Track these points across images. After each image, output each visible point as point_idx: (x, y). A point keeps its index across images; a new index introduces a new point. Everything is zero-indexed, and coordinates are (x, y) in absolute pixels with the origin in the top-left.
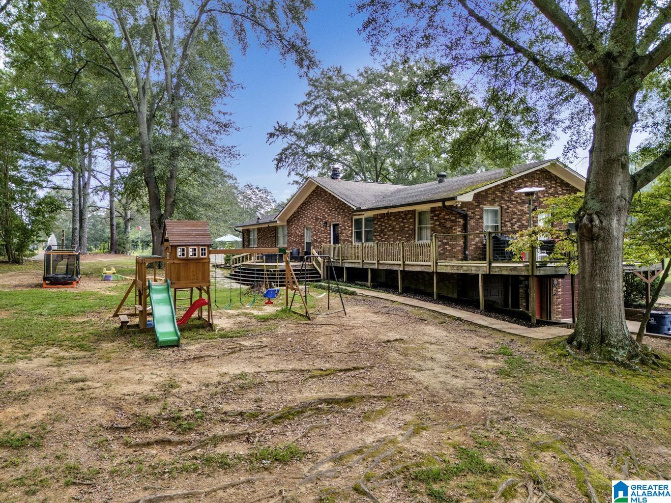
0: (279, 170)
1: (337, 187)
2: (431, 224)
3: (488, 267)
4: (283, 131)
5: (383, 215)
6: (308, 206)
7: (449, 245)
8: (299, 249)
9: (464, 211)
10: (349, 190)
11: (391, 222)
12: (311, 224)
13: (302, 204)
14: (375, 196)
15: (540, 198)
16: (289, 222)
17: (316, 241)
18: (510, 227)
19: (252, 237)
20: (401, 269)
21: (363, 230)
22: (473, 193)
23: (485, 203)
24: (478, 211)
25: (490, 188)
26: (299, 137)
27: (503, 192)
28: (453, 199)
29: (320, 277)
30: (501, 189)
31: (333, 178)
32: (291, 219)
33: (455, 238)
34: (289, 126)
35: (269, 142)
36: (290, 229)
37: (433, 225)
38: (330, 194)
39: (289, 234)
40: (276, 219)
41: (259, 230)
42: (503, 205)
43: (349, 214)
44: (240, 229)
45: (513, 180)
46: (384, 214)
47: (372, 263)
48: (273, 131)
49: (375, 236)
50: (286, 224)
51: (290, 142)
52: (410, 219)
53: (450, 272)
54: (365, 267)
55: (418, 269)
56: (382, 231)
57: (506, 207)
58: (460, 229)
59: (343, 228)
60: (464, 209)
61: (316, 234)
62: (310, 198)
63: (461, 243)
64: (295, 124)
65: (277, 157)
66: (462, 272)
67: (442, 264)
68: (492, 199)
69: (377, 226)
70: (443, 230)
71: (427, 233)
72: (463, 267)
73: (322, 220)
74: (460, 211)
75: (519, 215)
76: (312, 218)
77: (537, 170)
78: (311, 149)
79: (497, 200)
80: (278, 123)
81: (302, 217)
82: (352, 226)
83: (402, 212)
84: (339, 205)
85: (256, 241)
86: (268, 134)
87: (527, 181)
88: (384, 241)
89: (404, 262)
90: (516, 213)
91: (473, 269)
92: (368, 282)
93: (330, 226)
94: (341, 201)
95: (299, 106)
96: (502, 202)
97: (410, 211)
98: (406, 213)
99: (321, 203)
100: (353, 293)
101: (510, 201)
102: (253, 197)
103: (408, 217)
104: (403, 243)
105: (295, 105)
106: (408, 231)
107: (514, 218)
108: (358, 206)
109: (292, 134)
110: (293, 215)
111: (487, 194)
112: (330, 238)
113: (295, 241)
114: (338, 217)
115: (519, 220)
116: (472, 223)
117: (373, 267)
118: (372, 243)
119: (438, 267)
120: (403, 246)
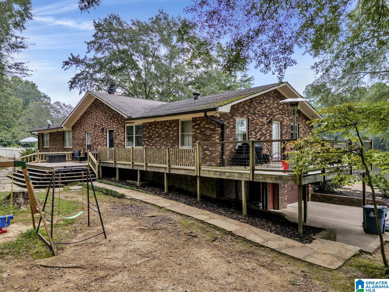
0: (72, 90)
1: (112, 100)
2: (193, 132)
3: (251, 174)
4: (75, 60)
5: (150, 124)
6: (89, 115)
7: (209, 150)
8: (80, 151)
9: (222, 121)
10: (122, 102)
11: (158, 130)
12: (91, 130)
13: (84, 114)
14: (144, 108)
15: (274, 112)
16: (73, 128)
17: (95, 144)
18: (254, 135)
19: (45, 139)
20: (167, 172)
21: (134, 136)
22: (230, 105)
23: (237, 114)
24: (232, 122)
25: (241, 103)
26: (88, 66)
27: (249, 106)
28: (214, 109)
29: (95, 176)
30: (249, 104)
31: (110, 93)
32: (75, 126)
33: (214, 145)
34: (81, 58)
35: (64, 68)
36: (75, 134)
37: (194, 133)
38: (106, 105)
39: (74, 138)
40: (62, 126)
41: (51, 134)
42: (250, 117)
43: (123, 122)
44: (36, 133)
45: (257, 97)
46: (152, 122)
47: (140, 165)
48: (68, 60)
49: (144, 141)
50: (71, 129)
51: (82, 70)
52: (174, 127)
53: (213, 176)
54: (134, 168)
55: (182, 172)
56: (150, 137)
57: (252, 119)
58: (218, 137)
59: (117, 134)
60: (222, 119)
61: (95, 139)
62: (90, 109)
63: (219, 149)
64: (86, 57)
65: (72, 80)
66: (224, 177)
67: (205, 169)
68: (242, 112)
69: (145, 133)
70: (204, 138)
71: (189, 140)
72: (226, 173)
73: (99, 127)
74: (218, 121)
75: (260, 125)
76: (92, 125)
77: (272, 91)
78: (98, 76)
79: (245, 113)
80: (72, 54)
81: (84, 124)
82: (125, 132)
83: (168, 121)
84: (114, 114)
85: (48, 143)
86: (63, 62)
87: (266, 99)
88: (152, 146)
89: (169, 166)
90: (258, 124)
91: (236, 175)
92: (137, 181)
93: (106, 131)
94: (115, 111)
95: (88, 44)
96: (249, 114)
97: (174, 120)
98: (171, 122)
99: (99, 113)
100: (122, 196)
101: (254, 114)
102: (61, 110)
103: (173, 126)
104: (169, 149)
105: (85, 42)
106: (172, 137)
107: (257, 128)
108: (129, 115)
109: (83, 64)
110: (77, 122)
111: (238, 107)
112: (106, 142)
113: (78, 144)
114: (112, 124)
115: (260, 130)
116: (227, 131)
117: (142, 169)
118: (141, 147)
119: (202, 172)
120: (169, 152)
